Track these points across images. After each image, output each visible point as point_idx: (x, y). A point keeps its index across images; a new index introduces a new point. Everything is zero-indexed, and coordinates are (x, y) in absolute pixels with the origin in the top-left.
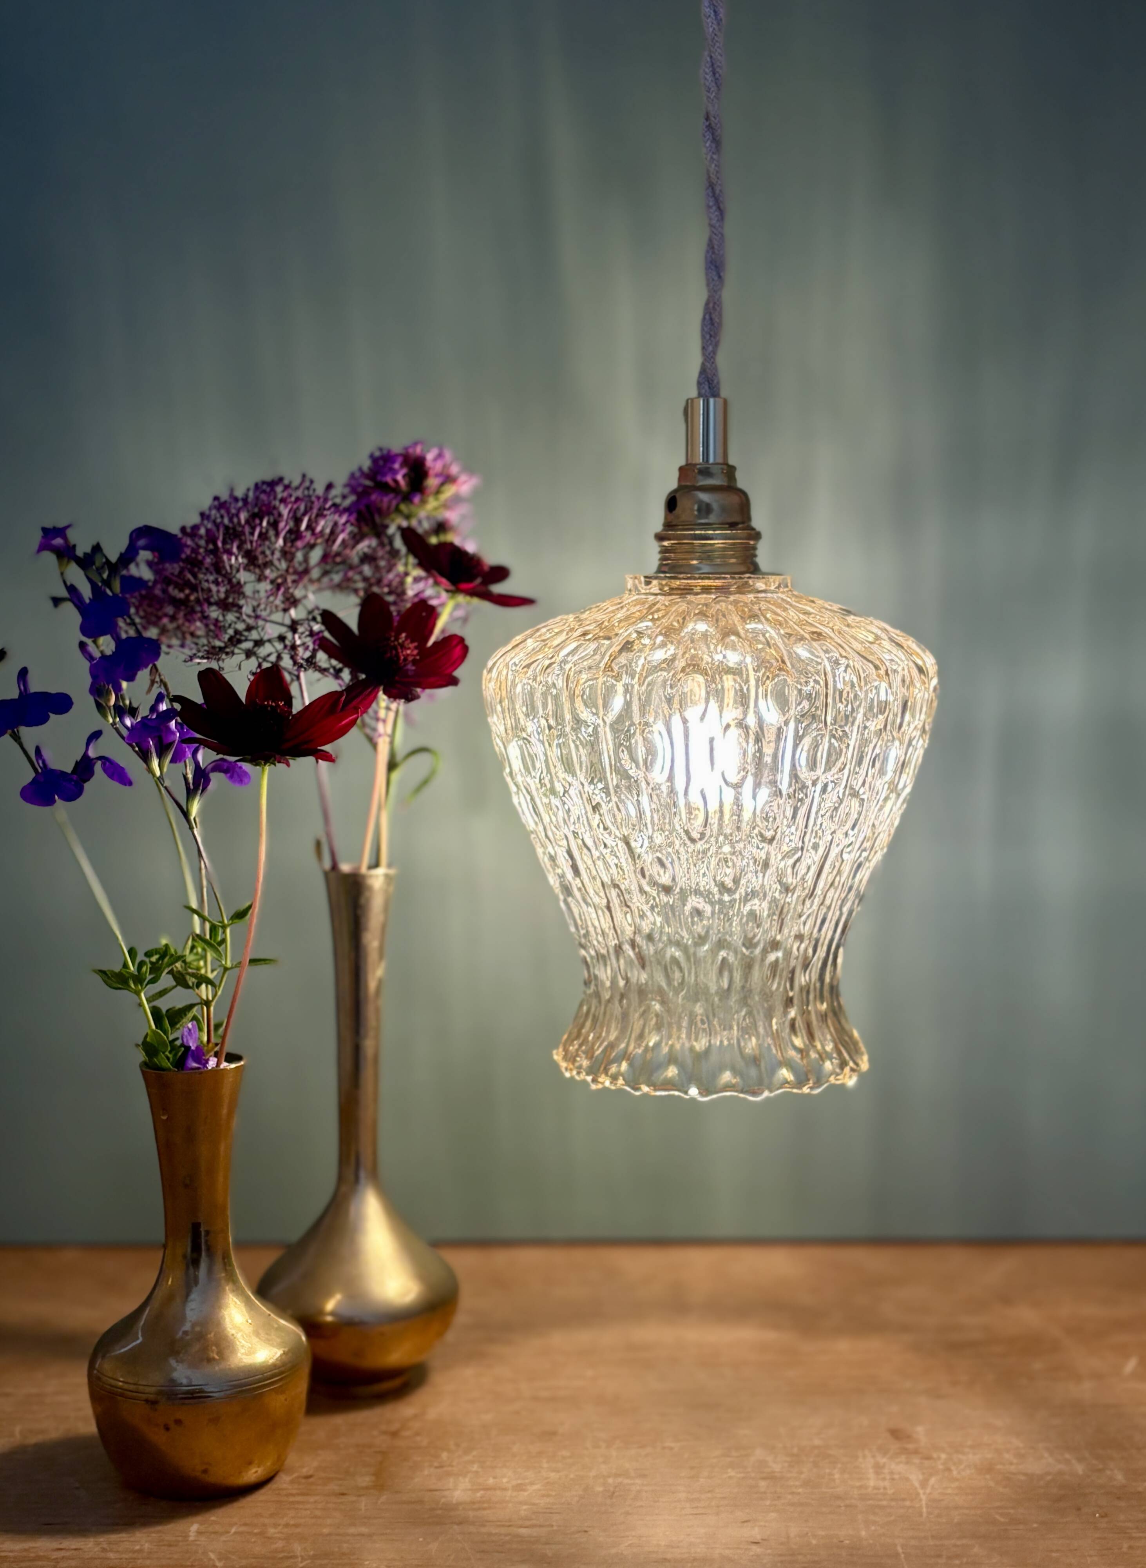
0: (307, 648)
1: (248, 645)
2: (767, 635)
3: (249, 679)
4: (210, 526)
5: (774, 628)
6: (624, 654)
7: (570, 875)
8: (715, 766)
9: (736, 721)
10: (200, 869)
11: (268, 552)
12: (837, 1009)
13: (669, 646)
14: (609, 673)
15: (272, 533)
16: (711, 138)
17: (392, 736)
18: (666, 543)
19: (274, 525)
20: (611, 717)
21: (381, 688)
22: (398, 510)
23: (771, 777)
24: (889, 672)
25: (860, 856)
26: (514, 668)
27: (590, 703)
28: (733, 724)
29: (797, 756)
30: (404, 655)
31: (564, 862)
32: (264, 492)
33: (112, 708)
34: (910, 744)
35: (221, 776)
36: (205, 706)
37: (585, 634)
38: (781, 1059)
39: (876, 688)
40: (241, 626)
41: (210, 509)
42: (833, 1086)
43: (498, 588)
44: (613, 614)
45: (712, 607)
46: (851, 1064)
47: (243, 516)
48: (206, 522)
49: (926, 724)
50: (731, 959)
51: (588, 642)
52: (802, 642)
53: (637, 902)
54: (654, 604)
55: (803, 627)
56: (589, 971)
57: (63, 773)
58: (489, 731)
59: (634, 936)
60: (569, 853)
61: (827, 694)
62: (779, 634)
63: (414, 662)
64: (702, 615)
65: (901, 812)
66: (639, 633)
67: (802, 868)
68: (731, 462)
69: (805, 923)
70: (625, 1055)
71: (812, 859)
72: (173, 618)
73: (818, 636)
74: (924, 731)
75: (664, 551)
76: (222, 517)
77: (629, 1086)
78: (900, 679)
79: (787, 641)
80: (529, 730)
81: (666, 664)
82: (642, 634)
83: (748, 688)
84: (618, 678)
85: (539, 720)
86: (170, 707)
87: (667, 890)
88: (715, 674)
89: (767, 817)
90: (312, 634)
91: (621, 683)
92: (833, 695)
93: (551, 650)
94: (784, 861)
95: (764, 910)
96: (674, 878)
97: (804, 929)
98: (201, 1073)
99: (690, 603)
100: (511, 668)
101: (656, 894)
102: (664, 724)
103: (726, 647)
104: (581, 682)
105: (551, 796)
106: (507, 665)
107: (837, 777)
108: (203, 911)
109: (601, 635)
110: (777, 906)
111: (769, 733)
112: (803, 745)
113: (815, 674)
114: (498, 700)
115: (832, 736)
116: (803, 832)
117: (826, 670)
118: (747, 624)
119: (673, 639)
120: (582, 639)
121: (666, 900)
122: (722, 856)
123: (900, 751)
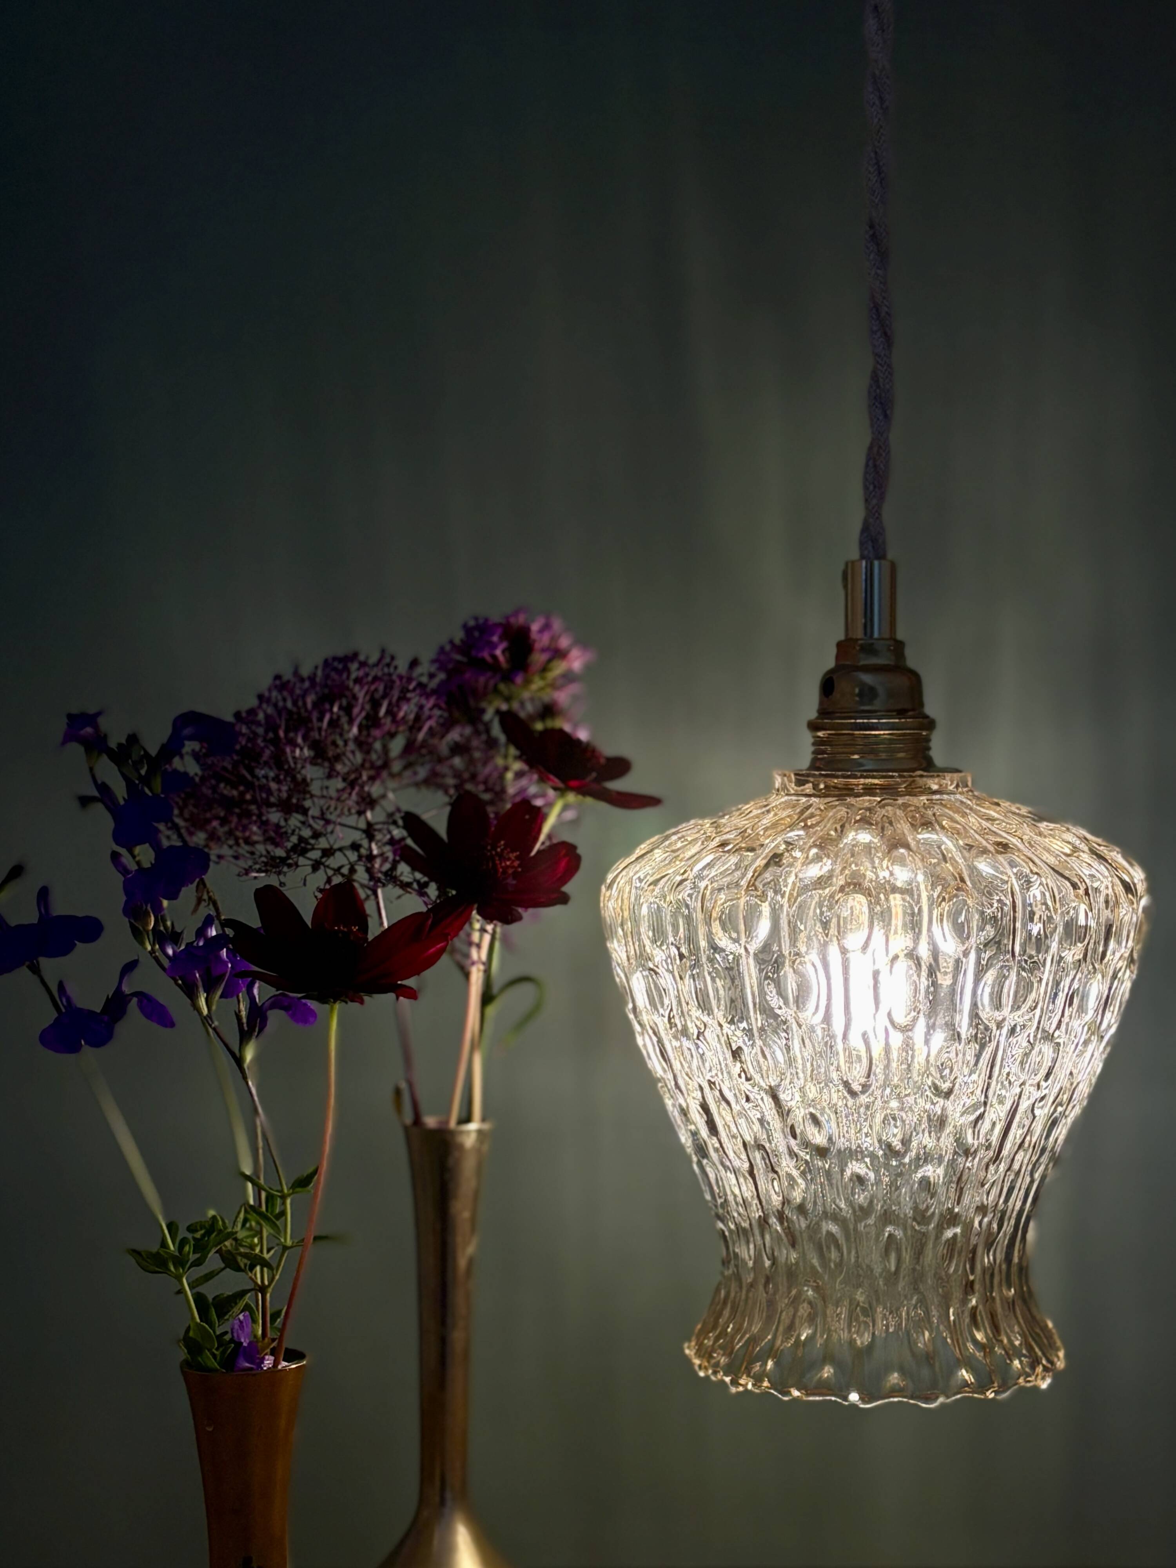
0: (385, 860)
1: (315, 855)
2: (943, 847)
3: (316, 897)
4: (270, 710)
5: (950, 838)
6: (770, 869)
7: (704, 1132)
8: (881, 1006)
9: (906, 952)
10: (255, 1127)
11: (340, 743)
12: (1026, 1295)
13: (825, 860)
14: (752, 893)
15: (344, 720)
16: (875, 250)
17: (487, 964)
18: (820, 734)
19: (348, 710)
20: (753, 947)
21: (476, 906)
22: (496, 690)
23: (947, 1018)
24: (1090, 892)
25: (1055, 1111)
26: (638, 885)
27: (728, 923)
28: (902, 955)
29: (979, 992)
30: (502, 867)
31: (698, 1117)
32: (335, 669)
33: (150, 933)
34: (1114, 976)
35: (281, 1013)
36: (262, 931)
37: (723, 844)
38: (958, 1355)
39: (1074, 908)
40: (306, 833)
41: (270, 690)
42: (1022, 1389)
43: (616, 785)
44: (757, 820)
45: (876, 812)
46: (1045, 1363)
47: (310, 700)
48: (264, 706)
49: (1135, 951)
50: (899, 1234)
51: (727, 855)
52: (985, 856)
53: (787, 1166)
54: (807, 808)
55: (986, 837)
56: (727, 1248)
57: (91, 1013)
59: (782, 1208)
60: (705, 1107)
61: (1015, 918)
62: (957, 846)
63: (515, 875)
64: (865, 822)
65: (1104, 1056)
66: (788, 843)
67: (986, 1126)
68: (900, 636)
69: (988, 1194)
70: (771, 1352)
71: (997, 1113)
72: (224, 821)
73: (1003, 847)
74: (1131, 960)
75: (818, 742)
76: (285, 700)
77: (775, 1390)
78: (1102, 899)
79: (967, 854)
80: (656, 960)
81: (821, 882)
82: (792, 844)
83: (920, 909)
84: (763, 897)
85: (668, 948)
86: (221, 932)
87: (822, 1152)
88: (879, 893)
89: (942, 1065)
90: (392, 842)
91: (767, 903)
92: (1022, 920)
93: (683, 863)
94: (963, 1118)
95: (939, 1177)
96: (830, 1139)
97: (987, 1199)
98: (254, 1375)
99: (850, 806)
100: (634, 885)
101: (808, 1157)
102: (818, 954)
103: (893, 862)
104: (719, 903)
105: (682, 1039)
106: (630, 881)
107: (1026, 1017)
108: (259, 1178)
109: (743, 845)
110: (954, 1172)
111: (945, 964)
112: (984, 979)
113: (1000, 894)
114: (619, 921)
115: (1021, 968)
116: (986, 1084)
117: (1014, 890)
118: (919, 834)
119: (829, 851)
120: (721, 850)
121: (820, 1164)
122: (888, 1111)
123: (1102, 984)
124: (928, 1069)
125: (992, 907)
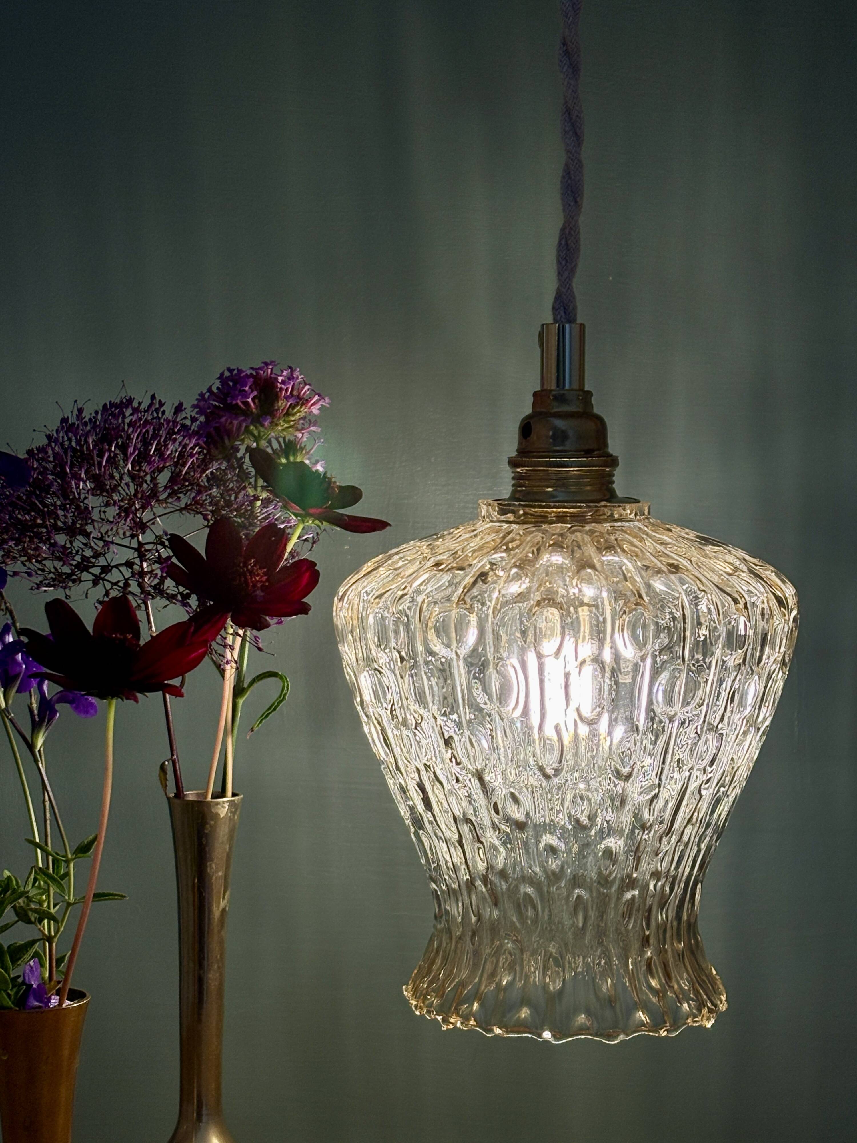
0: (154, 576)
1: (96, 571)
2: (624, 568)
3: (96, 608)
4: (57, 449)
5: (630, 560)
6: (477, 586)
7: (420, 807)
8: (571, 703)
9: (592, 657)
10: (44, 801)
11: (117, 476)
12: (694, 947)
13: (523, 579)
14: (462, 606)
15: (120, 457)
16: (568, 63)
17: (239, 663)
18: (519, 470)
19: (123, 448)
20: (463, 652)
21: (230, 614)
22: (247, 432)
23: (627, 713)
24: (748, 606)
25: (718, 791)
26: (366, 598)
27: (441, 630)
28: (588, 660)
29: (655, 691)
30: (252, 582)
31: (415, 794)
32: (113, 415)
34: (769, 677)
35: (67, 706)
36: (51, 638)
37: (438, 564)
38: (637, 1000)
39: (735, 620)
40: (88, 553)
41: (57, 431)
42: (691, 1028)
43: (349, 512)
44: (466, 543)
45: (567, 537)
46: (710, 1006)
47: (91, 440)
48: (53, 445)
49: (787, 656)
50: (586, 895)
51: (441, 573)
52: (659, 575)
53: (490, 837)
54: (509, 533)
55: (661, 559)
56: (440, 906)
58: (340, 659)
59: (487, 873)
60: (421, 787)
61: (685, 628)
62: (636, 567)
63: (263, 588)
64: (558, 546)
65: (760, 744)
66: (492, 564)
67: (660, 803)
68: (588, 387)
69: (662, 862)
70: (476, 995)
71: (669, 793)
72: (18, 543)
73: (675, 568)
74: (783, 663)
75: (518, 477)
76: (70, 440)
77: (480, 1028)
78: (759, 612)
79: (644, 573)
80: (381, 662)
81: (521, 597)
82: (496, 565)
83: (604, 619)
84: (471, 610)
85: (390, 651)
86: (17, 638)
87: (521, 826)
88: (570, 607)
89: (623, 753)
90: (159, 560)
91: (475, 614)
92: (691, 629)
93: (404, 580)
94: (641, 797)
95: (620, 847)
96: (527, 814)
97: (661, 866)
98: (42, 1013)
99: (545, 532)
100: (362, 598)
101: (508, 830)
102: (518, 658)
103: (582, 580)
104: (434, 614)
105: (402, 728)
106: (359, 595)
107: (694, 713)
108: (47, 844)
109: (455, 565)
110: (633, 843)
111: (625, 667)
112: (660, 679)
113: (672, 608)
114: (350, 628)
115: (690, 670)
116: (660, 769)
117: (684, 604)
118: (603, 556)
119: (528, 572)
120: (435, 569)
121: (519, 836)
122: (577, 791)
123: (759, 684)
124: (611, 755)
125: (665, 618)
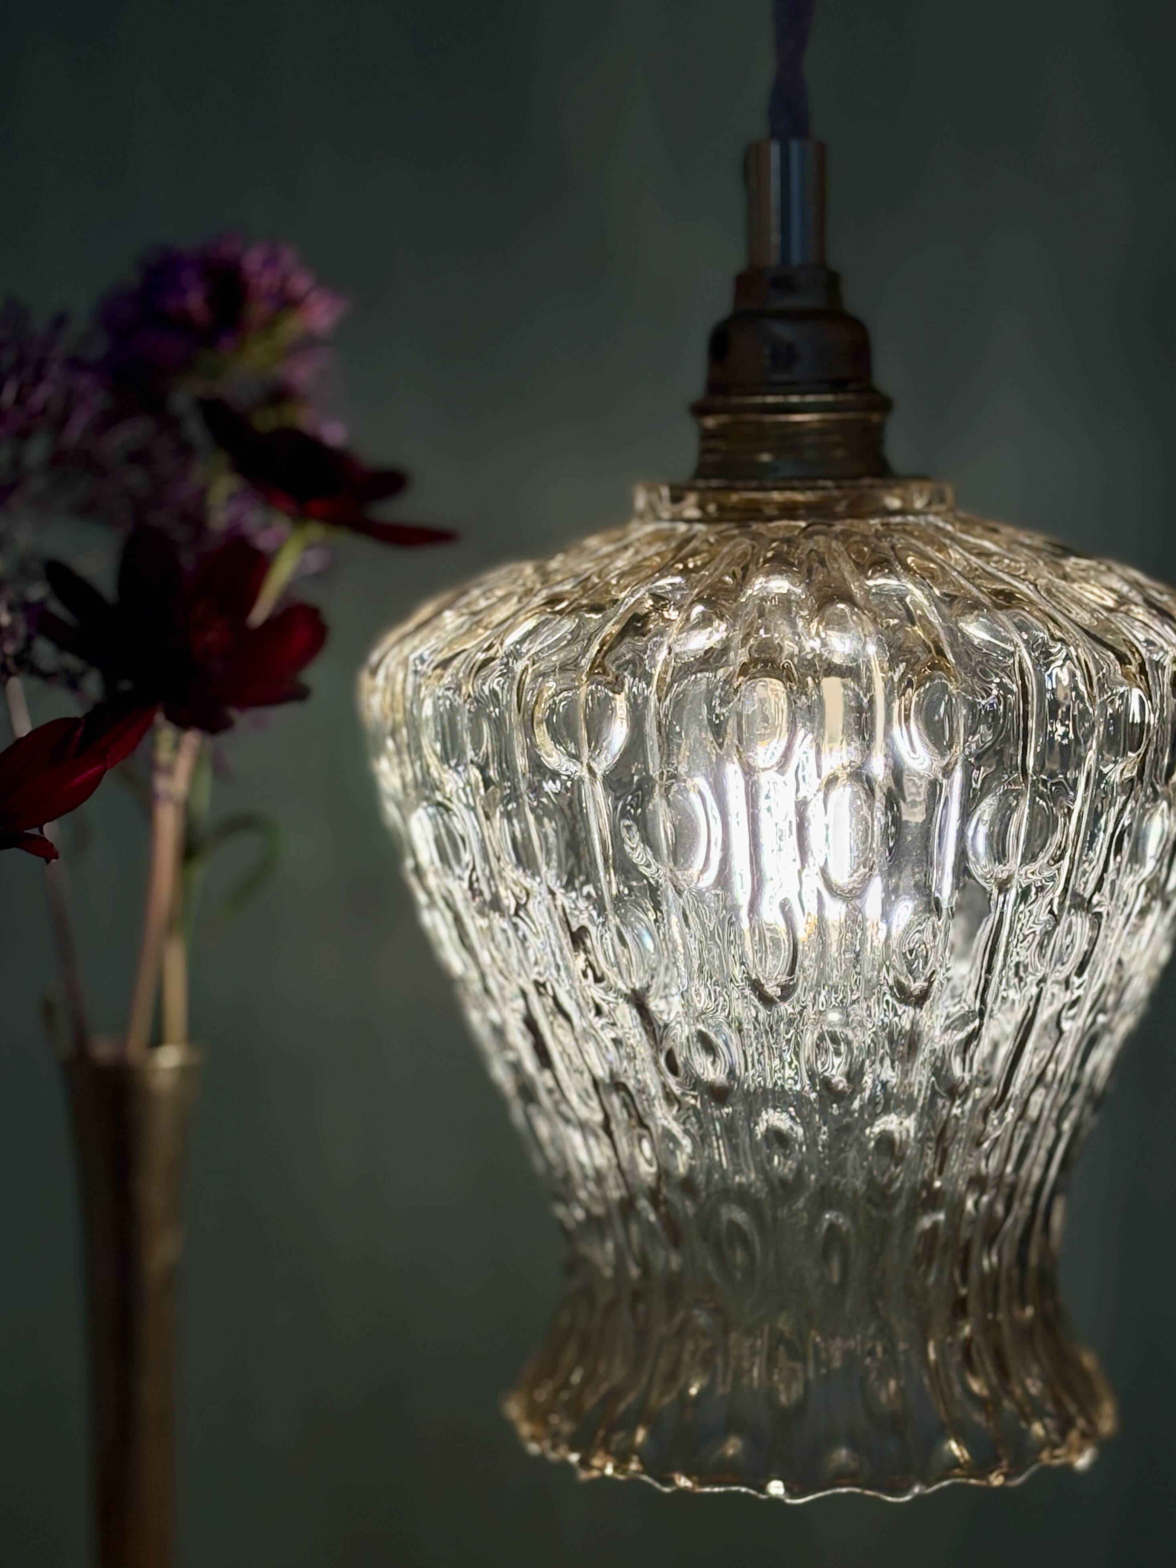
2: (908, 599)
5: (920, 585)
6: (627, 640)
7: (530, 1064)
8: (811, 860)
9: (849, 770)
12: (1052, 1315)
13: (716, 623)
14: (600, 678)
18: (710, 422)
20: (602, 766)
21: (162, 705)
22: (189, 364)
23: (918, 877)
24: (1147, 668)
25: (1094, 1022)
26: (418, 668)
27: (561, 728)
28: (843, 775)
29: (970, 833)
30: (203, 644)
31: (520, 1038)
37: (553, 601)
38: (946, 1418)
39: (1122, 695)
42: (1047, 1470)
43: (387, 512)
44: (607, 561)
45: (799, 545)
46: (1081, 1423)
50: (845, 1223)
51: (558, 617)
52: (976, 612)
53: (663, 1116)
54: (688, 541)
55: (978, 581)
56: (572, 1251)
59: (657, 1184)
60: (531, 1024)
61: (1026, 713)
62: (930, 597)
63: (223, 656)
64: (781, 562)
66: (656, 598)
67: (983, 1048)
68: (833, 264)
69: (987, 1158)
70: (642, 1414)
71: (1001, 1028)
73: (1006, 599)
75: (707, 435)
77: (650, 1475)
78: (1166, 680)
79: (946, 611)
80: (448, 789)
81: (710, 659)
82: (663, 599)
83: (872, 702)
84: (616, 686)
85: (466, 769)
87: (719, 1095)
88: (805, 676)
89: (911, 952)
90: (27, 606)
91: (623, 694)
92: (1038, 715)
93: (488, 632)
94: (947, 1037)
95: (908, 1132)
96: (731, 1073)
97: (987, 1165)
99: (756, 537)
100: (411, 669)
101: (697, 1103)
102: (708, 778)
103: (827, 624)
104: (546, 696)
105: (492, 914)
106: (405, 663)
107: (1046, 874)
109: (585, 602)
110: (933, 1125)
111: (914, 790)
112: (978, 813)
113: (1002, 674)
114: (389, 727)
115: (1037, 793)
116: (983, 981)
117: (1024, 665)
118: (868, 579)
119: (723, 609)
120: (549, 610)
121: (716, 1113)
122: (825, 1028)
123: (1169, 818)
124: (888, 957)
125: (989, 695)
